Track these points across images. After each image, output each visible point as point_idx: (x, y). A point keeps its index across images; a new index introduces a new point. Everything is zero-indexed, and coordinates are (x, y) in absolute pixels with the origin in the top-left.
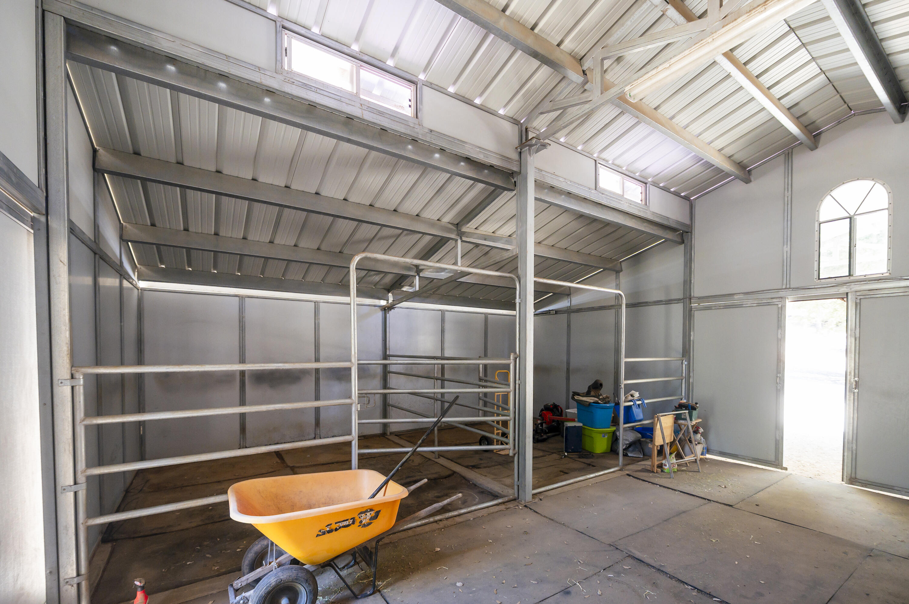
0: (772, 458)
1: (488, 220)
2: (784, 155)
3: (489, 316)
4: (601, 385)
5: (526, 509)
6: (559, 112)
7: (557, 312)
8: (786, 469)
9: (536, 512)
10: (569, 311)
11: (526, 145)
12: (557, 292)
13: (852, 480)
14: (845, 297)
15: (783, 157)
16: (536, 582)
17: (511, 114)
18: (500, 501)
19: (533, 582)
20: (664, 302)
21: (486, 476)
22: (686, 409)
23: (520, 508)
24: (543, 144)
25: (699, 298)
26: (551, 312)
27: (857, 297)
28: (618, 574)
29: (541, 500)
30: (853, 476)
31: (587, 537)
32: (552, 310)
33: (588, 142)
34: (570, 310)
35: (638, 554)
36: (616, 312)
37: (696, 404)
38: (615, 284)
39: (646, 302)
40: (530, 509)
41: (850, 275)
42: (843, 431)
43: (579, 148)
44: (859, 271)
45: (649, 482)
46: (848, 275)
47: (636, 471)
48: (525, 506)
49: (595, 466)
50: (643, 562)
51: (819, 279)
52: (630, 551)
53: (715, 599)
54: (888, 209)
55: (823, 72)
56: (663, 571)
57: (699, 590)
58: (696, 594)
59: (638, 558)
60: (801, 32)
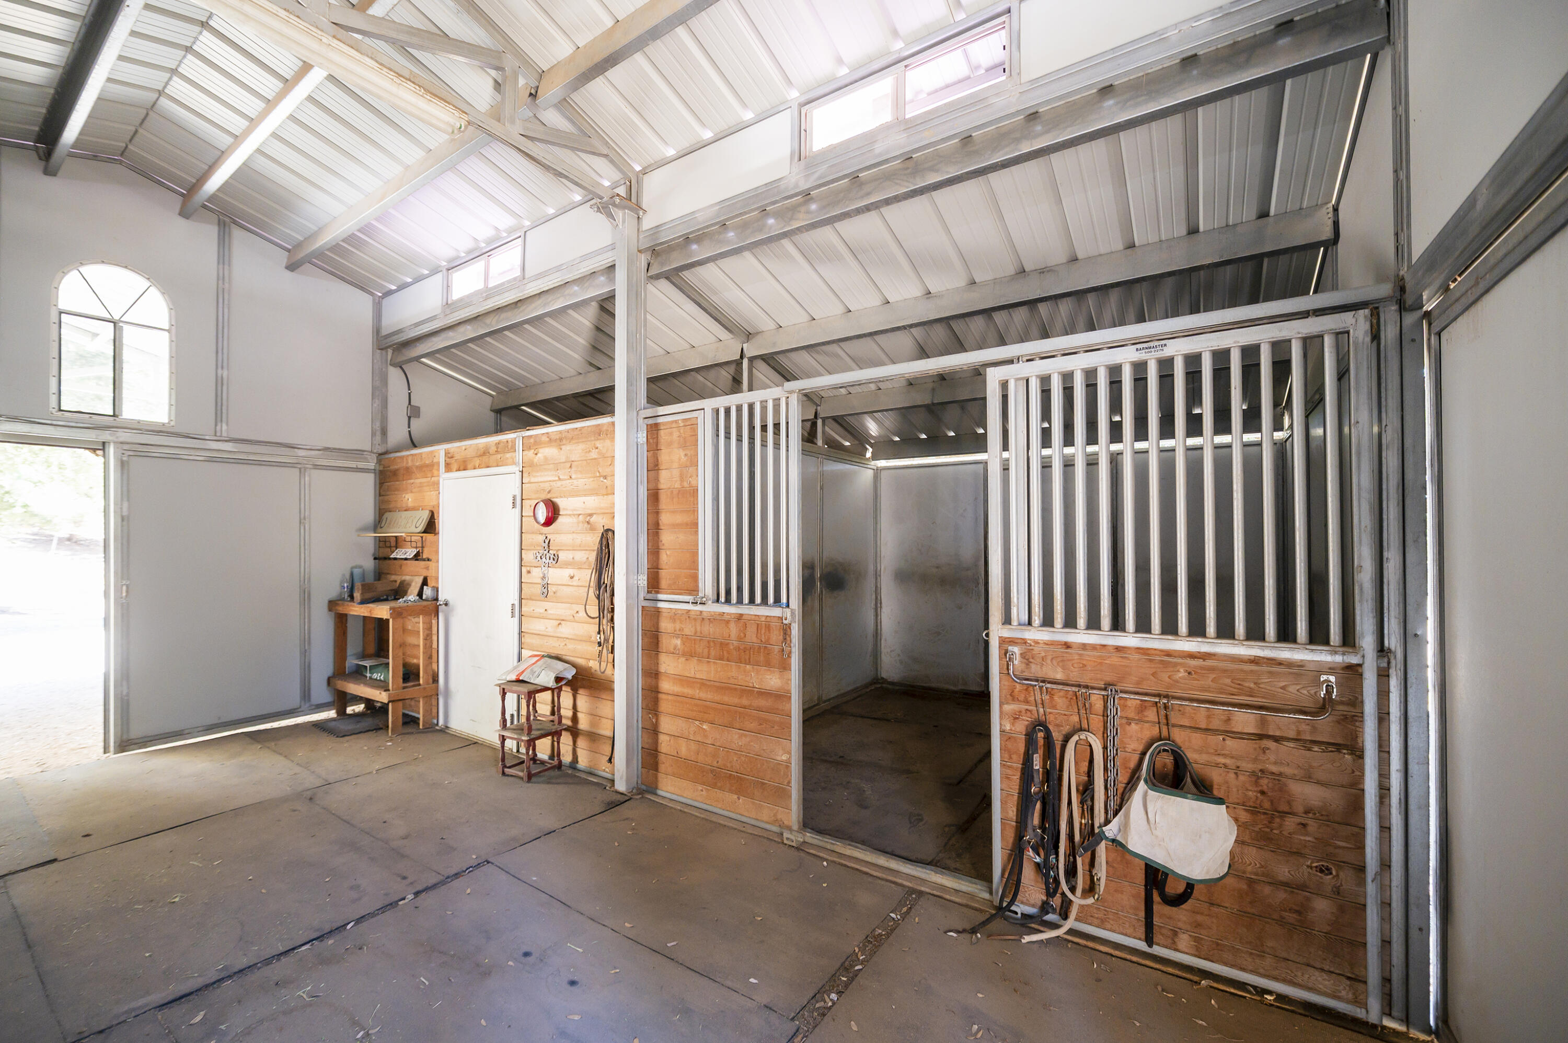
13: (124, 745)
14: (98, 448)
27: (124, 452)
28: (211, 1034)
30: (126, 738)
35: (158, 998)
41: (114, 416)
44: (129, 412)
46: (112, 414)
50: (190, 994)
51: (60, 410)
52: (134, 1010)
53: (349, 927)
54: (168, 331)
55: (161, 93)
56: (241, 971)
57: (320, 938)
58: (331, 942)
59: (166, 1001)
60: (206, 36)
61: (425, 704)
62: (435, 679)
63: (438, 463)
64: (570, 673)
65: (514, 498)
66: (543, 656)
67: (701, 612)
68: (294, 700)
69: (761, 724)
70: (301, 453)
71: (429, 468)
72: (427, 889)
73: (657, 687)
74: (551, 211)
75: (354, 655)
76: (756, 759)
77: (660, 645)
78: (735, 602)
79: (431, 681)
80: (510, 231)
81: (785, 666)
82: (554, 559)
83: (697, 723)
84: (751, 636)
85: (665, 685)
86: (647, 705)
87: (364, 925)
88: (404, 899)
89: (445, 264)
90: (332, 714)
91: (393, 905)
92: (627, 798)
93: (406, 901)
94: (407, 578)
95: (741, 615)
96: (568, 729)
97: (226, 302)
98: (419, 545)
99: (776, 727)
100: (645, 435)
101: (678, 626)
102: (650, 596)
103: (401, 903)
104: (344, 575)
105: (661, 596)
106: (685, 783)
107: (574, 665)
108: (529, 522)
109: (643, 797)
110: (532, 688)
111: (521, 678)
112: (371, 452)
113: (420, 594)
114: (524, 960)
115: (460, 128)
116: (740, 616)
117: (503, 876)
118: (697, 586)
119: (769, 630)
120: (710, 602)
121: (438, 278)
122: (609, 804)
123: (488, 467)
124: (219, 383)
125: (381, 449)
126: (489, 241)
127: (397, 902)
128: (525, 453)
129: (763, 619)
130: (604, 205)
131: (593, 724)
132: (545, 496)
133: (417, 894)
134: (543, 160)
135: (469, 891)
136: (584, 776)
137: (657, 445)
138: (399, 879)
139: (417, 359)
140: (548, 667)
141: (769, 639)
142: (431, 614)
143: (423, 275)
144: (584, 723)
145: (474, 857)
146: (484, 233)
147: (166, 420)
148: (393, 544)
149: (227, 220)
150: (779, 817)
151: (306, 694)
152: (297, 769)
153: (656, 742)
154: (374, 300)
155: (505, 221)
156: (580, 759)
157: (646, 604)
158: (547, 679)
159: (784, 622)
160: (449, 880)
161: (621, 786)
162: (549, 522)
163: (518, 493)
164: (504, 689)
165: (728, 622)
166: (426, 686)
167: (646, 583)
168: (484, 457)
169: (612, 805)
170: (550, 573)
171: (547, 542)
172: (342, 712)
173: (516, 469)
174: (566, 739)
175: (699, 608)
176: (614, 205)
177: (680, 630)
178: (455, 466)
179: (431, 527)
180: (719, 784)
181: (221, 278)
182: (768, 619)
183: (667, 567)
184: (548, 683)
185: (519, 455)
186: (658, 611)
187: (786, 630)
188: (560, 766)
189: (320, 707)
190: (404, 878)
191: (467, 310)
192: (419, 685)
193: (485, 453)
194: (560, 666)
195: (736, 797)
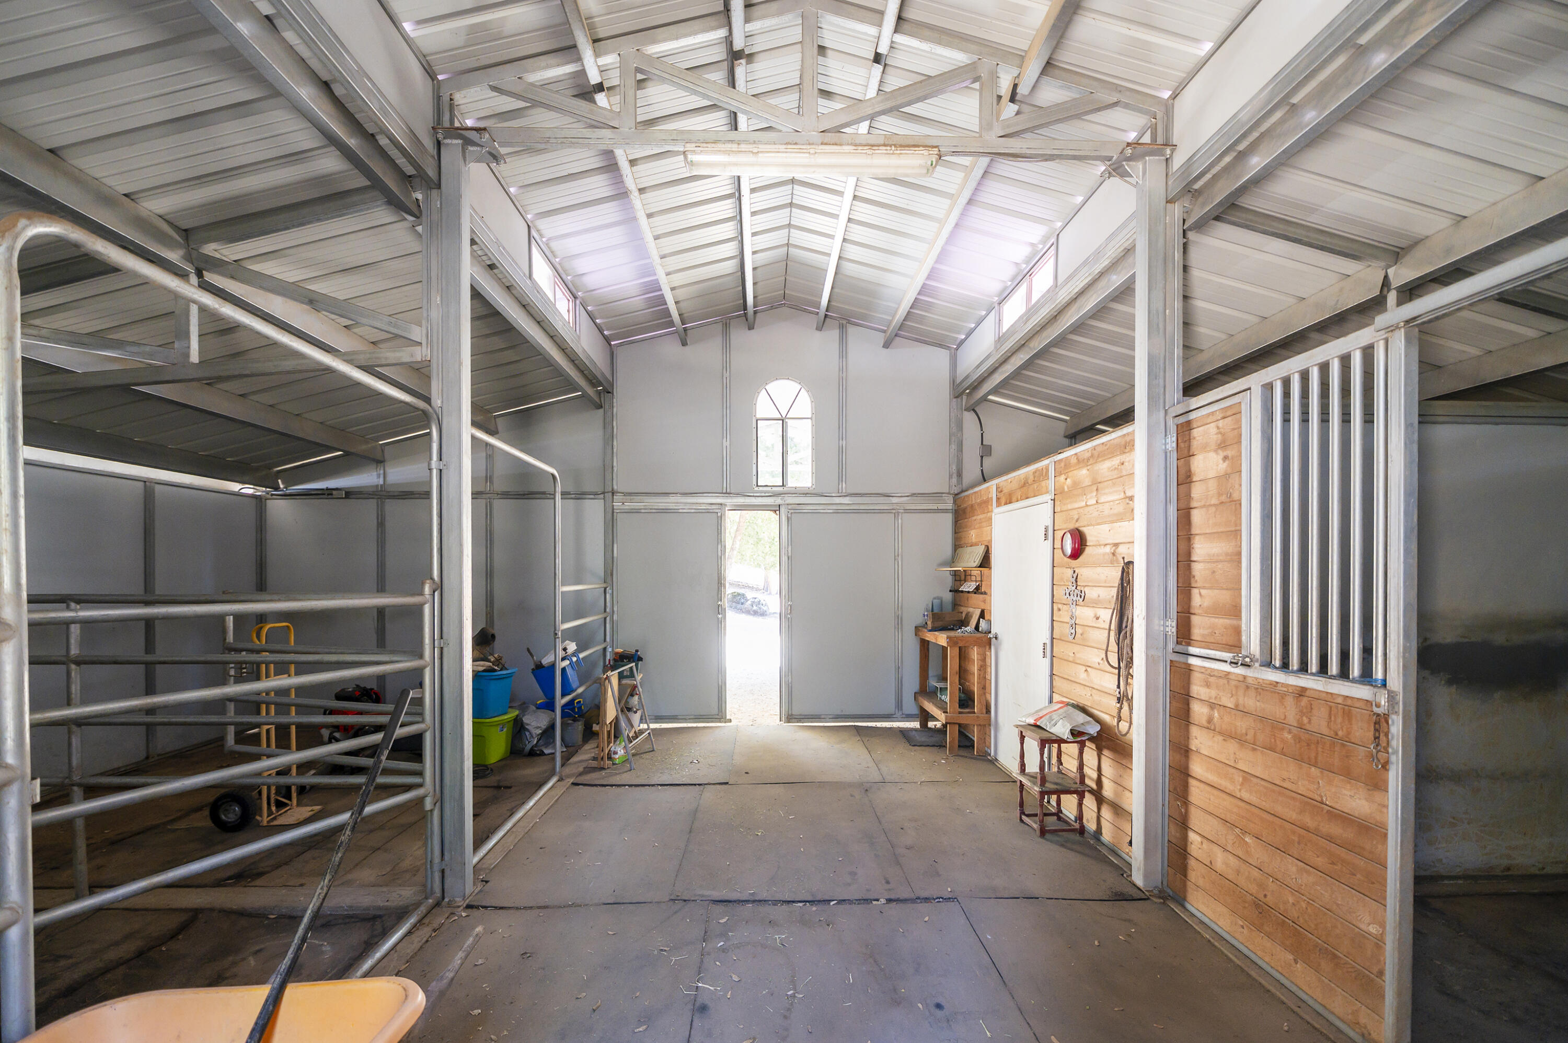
0: (715, 711)
1: (281, 252)
2: (721, 323)
3: (157, 487)
4: (493, 636)
5: (475, 913)
6: (521, 104)
7: (349, 494)
8: (730, 721)
9: (501, 908)
10: (381, 495)
11: (461, 135)
12: (352, 450)
13: (790, 718)
14: (777, 509)
15: (719, 327)
16: (645, 1027)
17: (426, 46)
18: (413, 920)
19: (641, 1029)
20: (573, 496)
21: (302, 885)
22: (630, 662)
23: (464, 914)
24: (493, 152)
25: (625, 494)
26: (334, 492)
27: (789, 510)
28: (723, 935)
29: (487, 882)
30: (790, 713)
31: (631, 907)
32: (337, 489)
33: (529, 189)
34: (384, 493)
35: (716, 895)
36: (486, 506)
37: (637, 651)
38: (484, 454)
39: (544, 493)
40: (485, 907)
41: (783, 485)
42: (779, 666)
43: (512, 190)
44: (792, 483)
45: (612, 786)
47: (581, 774)
48: (469, 907)
49: (510, 787)
50: (730, 901)
51: (757, 486)
52: (703, 896)
53: (832, 903)
54: (811, 418)
55: (788, 245)
56: (760, 901)
57: (812, 902)
58: (814, 909)
59: (720, 899)
60: (798, 189)
61: (979, 732)
62: (988, 711)
63: (992, 498)
64: (1093, 729)
65: (1046, 529)
66: (1068, 704)
67: (1245, 677)
68: (891, 708)
69: (1333, 863)
70: (895, 500)
71: (985, 504)
72: (898, 900)
73: (1187, 768)
74: (1080, 199)
75: (934, 676)
76: (1325, 914)
77: (1192, 714)
78: (1295, 668)
79: (984, 711)
80: (1044, 240)
81: (1377, 784)
82: (1081, 597)
83: (1237, 830)
84: (1319, 723)
85: (1197, 768)
86: (1175, 789)
87: (842, 907)
88: (878, 900)
89: (997, 298)
90: (916, 725)
91: (867, 901)
92: (1144, 897)
93: (879, 903)
94: (971, 610)
95: (1304, 689)
96: (1092, 791)
97: (844, 387)
98: (979, 579)
99: (1359, 876)
100: (1174, 439)
101: (1213, 693)
102: (1180, 648)
103: (874, 902)
104: (927, 605)
105: (1192, 650)
106: (1221, 909)
107: (1097, 720)
108: (1058, 552)
109: (1164, 903)
110: (1045, 735)
111: (1038, 724)
112: (949, 493)
113: (977, 628)
114: (933, 1009)
115: (932, 165)
116: (1302, 692)
117: (963, 920)
118: (1240, 640)
119: (1350, 720)
120: (1257, 665)
121: (992, 316)
122: (1116, 894)
123: (1027, 498)
124: (841, 451)
125: (956, 490)
126: (1027, 260)
127: (872, 900)
128: (1057, 479)
129: (1340, 700)
130: (1115, 166)
131: (1116, 793)
132: (1072, 526)
133: (889, 901)
134: (1028, 152)
135: (926, 919)
136: (1104, 851)
137: (1189, 450)
138: (883, 882)
139: (984, 399)
140: (1067, 717)
141: (1349, 733)
142: (985, 646)
143: (982, 316)
144: (1108, 790)
145: (949, 890)
146: (1020, 253)
147: (810, 485)
148: (963, 577)
149: (844, 322)
150: (1363, 1021)
151: (899, 705)
152: (871, 764)
153: (1185, 838)
154: (950, 354)
155: (1035, 233)
156: (1104, 831)
157: (1176, 657)
158: (1062, 729)
159: (1376, 710)
160: (919, 901)
161: (1138, 878)
162: (1076, 555)
163: (1049, 523)
164: (1021, 732)
165: (1282, 697)
166: (980, 715)
167: (1174, 630)
168: (1025, 488)
169: (1120, 897)
170: (1077, 612)
171: (1075, 577)
172: (924, 725)
173: (1048, 497)
174: (1089, 802)
175: (1240, 671)
176: (1129, 159)
177: (1216, 698)
178: (1003, 500)
179: (985, 562)
180: (1266, 928)
181: (841, 370)
182: (1349, 702)
183: (1200, 612)
184: (1064, 734)
185: (1051, 484)
186: (1189, 669)
187: (1380, 723)
188: (1082, 830)
189: (909, 717)
190: (888, 882)
191: (1012, 339)
192: (974, 713)
193: (1025, 484)
194: (1081, 718)
195: (1291, 957)
